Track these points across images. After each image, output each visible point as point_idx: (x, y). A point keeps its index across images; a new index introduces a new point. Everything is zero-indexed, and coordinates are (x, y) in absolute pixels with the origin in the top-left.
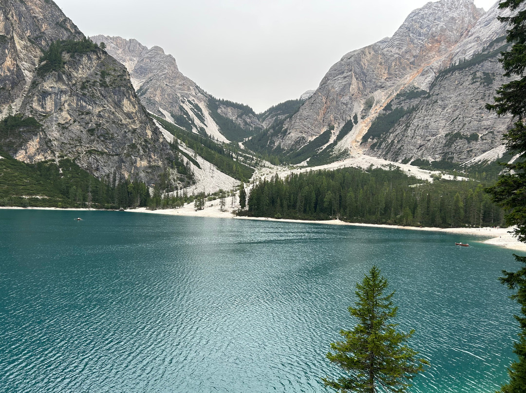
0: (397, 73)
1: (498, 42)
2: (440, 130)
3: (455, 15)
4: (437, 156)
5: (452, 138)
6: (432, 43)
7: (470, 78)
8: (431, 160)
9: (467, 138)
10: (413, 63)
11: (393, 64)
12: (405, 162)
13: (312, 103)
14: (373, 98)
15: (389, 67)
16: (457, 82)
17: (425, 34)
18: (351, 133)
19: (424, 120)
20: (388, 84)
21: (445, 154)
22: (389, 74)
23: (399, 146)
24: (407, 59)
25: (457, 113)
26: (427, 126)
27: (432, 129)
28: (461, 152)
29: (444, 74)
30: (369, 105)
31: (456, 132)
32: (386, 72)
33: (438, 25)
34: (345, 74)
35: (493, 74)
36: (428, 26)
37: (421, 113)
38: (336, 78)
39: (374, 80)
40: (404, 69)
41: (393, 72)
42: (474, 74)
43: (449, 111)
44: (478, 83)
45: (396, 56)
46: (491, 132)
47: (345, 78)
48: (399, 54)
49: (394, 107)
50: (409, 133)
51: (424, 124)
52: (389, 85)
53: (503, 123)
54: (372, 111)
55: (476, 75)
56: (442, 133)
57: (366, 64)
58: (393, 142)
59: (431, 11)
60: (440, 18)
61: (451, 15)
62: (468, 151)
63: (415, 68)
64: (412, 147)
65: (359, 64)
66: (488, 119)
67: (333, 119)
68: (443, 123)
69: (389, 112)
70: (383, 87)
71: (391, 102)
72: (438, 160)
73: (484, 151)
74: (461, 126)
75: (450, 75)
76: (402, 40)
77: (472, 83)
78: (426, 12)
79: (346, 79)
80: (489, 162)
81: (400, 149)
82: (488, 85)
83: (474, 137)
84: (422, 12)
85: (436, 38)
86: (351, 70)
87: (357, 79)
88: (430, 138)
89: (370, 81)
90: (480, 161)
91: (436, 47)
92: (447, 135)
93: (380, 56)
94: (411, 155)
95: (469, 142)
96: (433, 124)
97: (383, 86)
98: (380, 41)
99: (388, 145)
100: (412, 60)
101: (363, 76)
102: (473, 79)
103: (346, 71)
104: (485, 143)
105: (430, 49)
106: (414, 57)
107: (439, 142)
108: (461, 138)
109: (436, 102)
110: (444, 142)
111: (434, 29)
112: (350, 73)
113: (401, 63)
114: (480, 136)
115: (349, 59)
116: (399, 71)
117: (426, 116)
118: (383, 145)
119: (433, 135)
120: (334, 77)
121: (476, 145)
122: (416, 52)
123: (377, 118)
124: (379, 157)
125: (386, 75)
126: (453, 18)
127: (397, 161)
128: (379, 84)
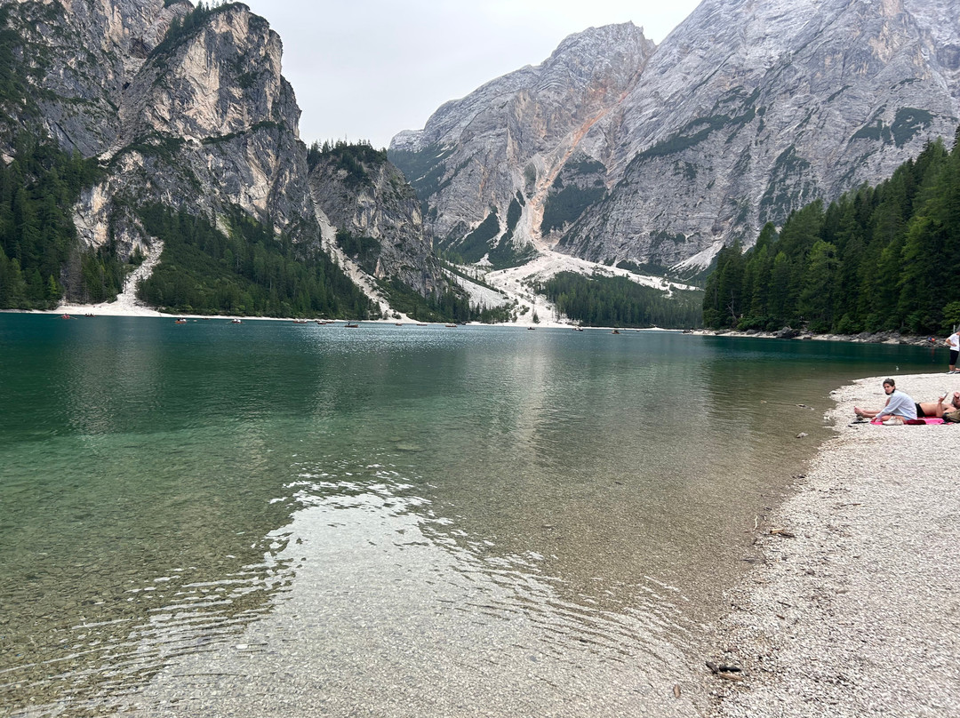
0: (557, 129)
1: (697, 125)
2: (644, 227)
3: (622, 49)
4: (644, 258)
5: (659, 238)
6: (596, 87)
7: (672, 167)
8: (638, 263)
9: (673, 239)
10: (574, 116)
11: (553, 116)
12: (609, 263)
13: (470, 175)
14: (532, 165)
15: (549, 121)
16: (657, 171)
17: (587, 75)
18: (523, 218)
19: (624, 214)
20: (548, 145)
21: (652, 257)
22: (549, 130)
23: (597, 244)
24: (568, 110)
25: (660, 208)
26: (628, 222)
27: (635, 225)
28: (668, 255)
29: (642, 157)
30: (531, 176)
31: (661, 231)
32: (545, 127)
33: (601, 61)
34: (498, 131)
35: (695, 165)
36: (590, 63)
37: (621, 204)
38: (485, 134)
39: (531, 139)
40: (566, 124)
41: (553, 129)
42: (676, 162)
43: (652, 204)
44: (682, 175)
45: (556, 104)
46: (697, 234)
47: (498, 135)
48: (558, 102)
49: (565, 183)
50: (609, 228)
51: (625, 217)
52: (549, 147)
53: (708, 224)
54: (537, 186)
55: (677, 164)
56: (646, 231)
57: (521, 115)
58: (587, 237)
59: (593, 41)
60: (604, 52)
61: (617, 49)
62: (676, 254)
63: (577, 123)
64: (614, 246)
65: (513, 116)
66: (694, 219)
67: (494, 197)
68: (646, 219)
69: (560, 190)
70: (542, 150)
71: (559, 175)
72: (645, 262)
73: (692, 255)
74: (666, 224)
75: (649, 160)
76: (561, 82)
77: (675, 175)
78: (587, 41)
79: (501, 138)
80: (701, 268)
81: (599, 247)
82: (691, 179)
83: (680, 239)
84: (583, 42)
85: (600, 80)
86: (506, 126)
87: (512, 137)
88: (632, 235)
89: (528, 140)
90: (691, 266)
91: (600, 93)
92: (651, 234)
93: (538, 105)
94: (613, 255)
95: (676, 244)
96: (635, 219)
97: (542, 147)
98: (520, 71)
99: (583, 241)
100: (574, 111)
101: (519, 133)
102: (675, 169)
103: (499, 126)
104: (693, 245)
105: (594, 96)
106: (576, 107)
107: (644, 242)
108: (668, 239)
109: (636, 192)
110: (650, 242)
111: (597, 67)
112: (505, 130)
113: (561, 115)
114: (687, 237)
115: (502, 108)
116: (560, 126)
117: (625, 208)
118: (576, 241)
119: (636, 233)
120: (482, 132)
121: (684, 247)
122: (579, 100)
123: (549, 198)
124: (573, 256)
125: (544, 132)
126: (619, 54)
127: (597, 262)
128: (537, 144)
